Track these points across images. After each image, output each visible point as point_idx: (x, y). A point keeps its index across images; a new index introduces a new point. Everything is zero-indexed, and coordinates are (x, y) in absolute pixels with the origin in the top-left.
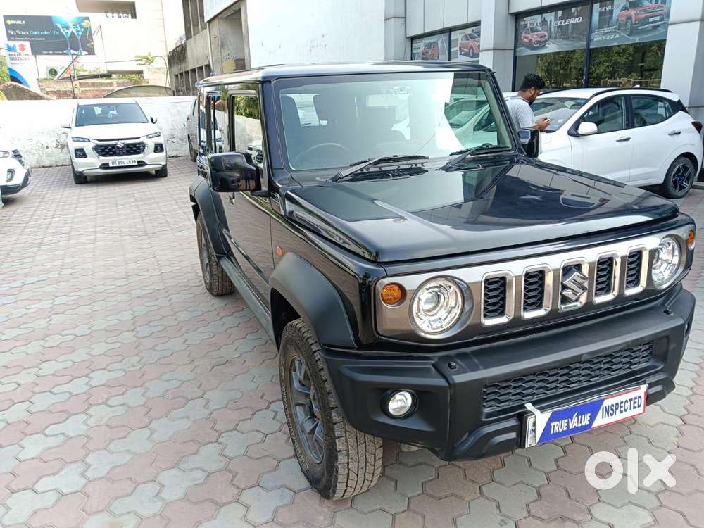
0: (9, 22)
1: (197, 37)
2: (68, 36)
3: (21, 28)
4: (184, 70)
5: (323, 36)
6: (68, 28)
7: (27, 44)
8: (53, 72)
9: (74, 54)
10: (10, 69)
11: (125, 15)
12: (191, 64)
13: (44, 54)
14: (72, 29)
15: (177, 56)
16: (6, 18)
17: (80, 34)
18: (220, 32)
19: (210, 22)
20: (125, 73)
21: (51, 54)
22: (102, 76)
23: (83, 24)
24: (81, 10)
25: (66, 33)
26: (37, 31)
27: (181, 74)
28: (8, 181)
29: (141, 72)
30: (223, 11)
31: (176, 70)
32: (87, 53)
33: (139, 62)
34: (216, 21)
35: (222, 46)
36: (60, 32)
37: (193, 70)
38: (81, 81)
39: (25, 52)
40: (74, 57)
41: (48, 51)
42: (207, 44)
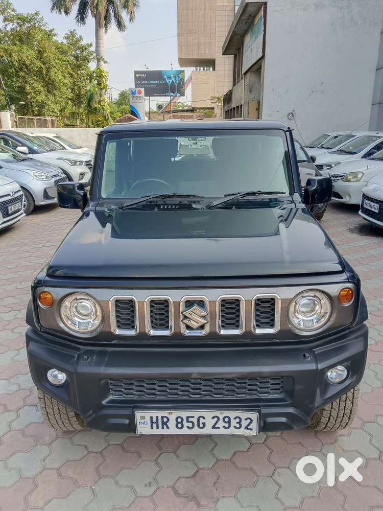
0: (137, 75)
1: (239, 84)
2: (169, 84)
3: (144, 79)
4: (229, 109)
5: (322, 83)
6: (170, 78)
7: (143, 90)
8: (160, 107)
9: (172, 96)
10: (131, 106)
11: (208, 68)
12: (234, 104)
13: (155, 96)
14: (173, 79)
15: (228, 98)
16: (136, 73)
17: (177, 82)
18: (250, 82)
19: (245, 73)
20: (204, 109)
21: (158, 96)
22: (188, 111)
23: (180, 75)
24: (181, 66)
25: (169, 82)
26: (152, 81)
27: (228, 110)
28: (79, 180)
29: (213, 108)
30: (252, 66)
31: (226, 108)
32: (180, 95)
33: (212, 101)
34: (248, 74)
35: (251, 91)
36: (166, 81)
37: (234, 108)
38: (174, 114)
39: (141, 95)
40: (172, 97)
41: (157, 94)
42: (242, 90)
